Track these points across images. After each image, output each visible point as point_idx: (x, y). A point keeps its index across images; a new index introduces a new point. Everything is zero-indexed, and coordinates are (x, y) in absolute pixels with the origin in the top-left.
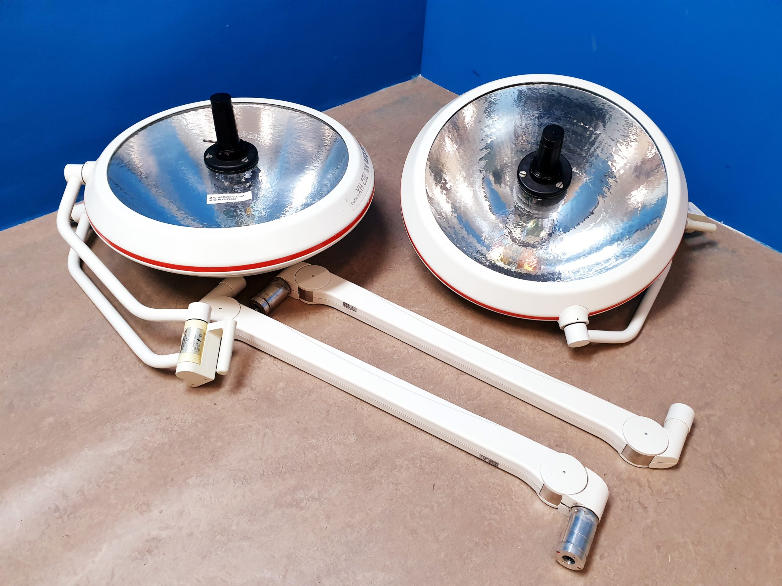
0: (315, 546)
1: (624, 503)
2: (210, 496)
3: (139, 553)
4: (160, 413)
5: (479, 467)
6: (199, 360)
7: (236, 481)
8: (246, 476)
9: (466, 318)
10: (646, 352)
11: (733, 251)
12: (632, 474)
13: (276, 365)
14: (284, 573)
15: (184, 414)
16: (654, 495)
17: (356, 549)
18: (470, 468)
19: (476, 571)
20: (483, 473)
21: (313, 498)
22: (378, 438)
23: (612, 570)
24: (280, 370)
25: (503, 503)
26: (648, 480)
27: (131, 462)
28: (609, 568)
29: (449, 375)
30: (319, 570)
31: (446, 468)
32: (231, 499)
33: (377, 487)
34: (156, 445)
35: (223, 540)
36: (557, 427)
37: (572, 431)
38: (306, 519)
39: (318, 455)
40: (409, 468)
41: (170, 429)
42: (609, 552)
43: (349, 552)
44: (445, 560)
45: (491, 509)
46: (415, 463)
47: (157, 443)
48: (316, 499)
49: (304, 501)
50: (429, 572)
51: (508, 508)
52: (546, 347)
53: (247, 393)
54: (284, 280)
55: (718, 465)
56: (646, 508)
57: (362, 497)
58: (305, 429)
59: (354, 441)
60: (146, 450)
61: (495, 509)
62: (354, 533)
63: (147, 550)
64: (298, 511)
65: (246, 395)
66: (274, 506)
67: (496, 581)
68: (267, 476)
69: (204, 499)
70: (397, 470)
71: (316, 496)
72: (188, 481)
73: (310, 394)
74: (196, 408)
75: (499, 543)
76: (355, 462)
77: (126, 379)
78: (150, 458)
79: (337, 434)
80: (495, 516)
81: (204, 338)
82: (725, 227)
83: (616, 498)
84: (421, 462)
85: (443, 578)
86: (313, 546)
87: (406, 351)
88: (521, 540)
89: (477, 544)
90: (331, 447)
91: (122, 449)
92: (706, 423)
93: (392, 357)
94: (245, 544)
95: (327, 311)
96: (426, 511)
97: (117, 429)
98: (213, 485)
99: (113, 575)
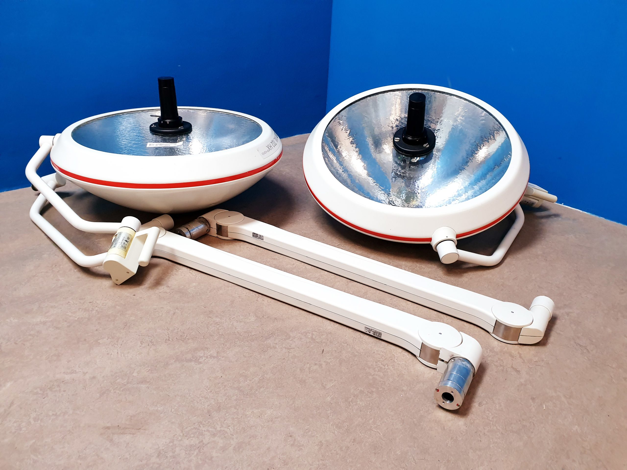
0: (209, 389)
1: (498, 367)
2: (117, 352)
3: (41, 390)
4: (85, 298)
5: (364, 339)
6: (124, 255)
7: (143, 343)
8: (153, 340)
9: (356, 250)
10: (509, 273)
11: (574, 220)
12: (504, 348)
13: (191, 273)
14: (176, 408)
15: (106, 300)
16: (525, 363)
17: (247, 392)
18: (356, 339)
19: (361, 411)
20: (368, 343)
21: (212, 357)
22: (275, 319)
23: (490, 414)
24: (194, 276)
25: (386, 364)
26: (519, 353)
27: (51, 329)
28: (488, 412)
29: (340, 282)
30: (210, 406)
31: (335, 339)
32: (136, 355)
33: (271, 350)
34: (76, 319)
35: (122, 382)
36: (434, 316)
37: (447, 319)
38: (203, 370)
39: (220, 328)
40: (301, 338)
41: (92, 309)
42: (487, 401)
43: (240, 394)
44: (332, 402)
45: (375, 368)
46: (307, 335)
47: (77, 318)
48: (214, 357)
49: (203, 358)
50: (315, 411)
51: (391, 368)
52: (423, 268)
53: (164, 289)
54: (205, 219)
55: (581, 344)
56: (519, 371)
57: (257, 357)
58: (211, 312)
59: (254, 320)
60: (66, 321)
61: (379, 368)
62: (247, 381)
63: (49, 387)
64: (196, 364)
65: (162, 290)
66: (175, 361)
67: (380, 419)
68: (172, 341)
69: (111, 354)
70: (290, 339)
71: (215, 355)
72: (99, 341)
73: (218, 290)
74: (117, 297)
75: (383, 392)
76: (253, 334)
77: (60, 279)
78: (69, 326)
79: (239, 316)
80: (379, 372)
81: (131, 241)
82: (566, 207)
83: (491, 364)
84: (313, 334)
85: (329, 415)
86: (207, 389)
87: (304, 267)
88: (403, 390)
89: (362, 392)
90: (233, 324)
91: (44, 320)
92: (566, 317)
93: (292, 270)
94: (143, 386)
95: (239, 243)
96: (315, 367)
97: (43, 306)
98: (121, 345)
99: (12, 404)
